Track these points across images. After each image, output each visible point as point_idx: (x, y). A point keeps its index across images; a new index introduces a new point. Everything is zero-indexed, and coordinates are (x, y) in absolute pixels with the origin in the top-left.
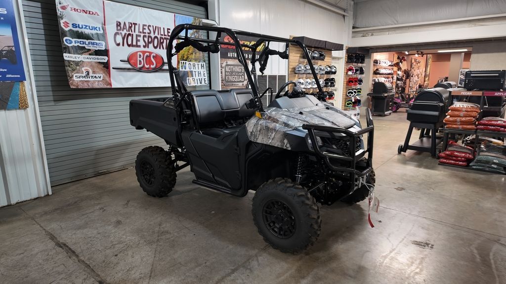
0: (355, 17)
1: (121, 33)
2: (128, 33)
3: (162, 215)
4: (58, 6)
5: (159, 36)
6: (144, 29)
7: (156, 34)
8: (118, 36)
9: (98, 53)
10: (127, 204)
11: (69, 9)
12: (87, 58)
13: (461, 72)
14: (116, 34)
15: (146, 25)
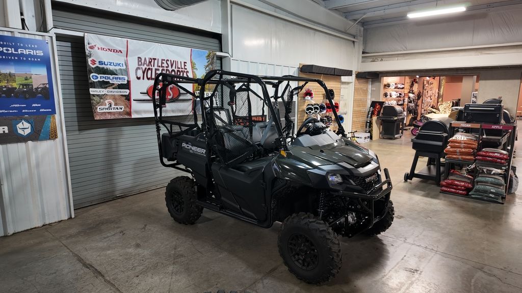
0: (365, 42)
1: (142, 68)
2: (148, 67)
3: (177, 239)
4: (87, 47)
5: (176, 70)
6: (162, 63)
7: (174, 68)
8: (139, 70)
9: (121, 87)
10: (144, 228)
11: (96, 48)
12: (111, 92)
13: (473, 95)
14: (137, 69)
15: (164, 60)
